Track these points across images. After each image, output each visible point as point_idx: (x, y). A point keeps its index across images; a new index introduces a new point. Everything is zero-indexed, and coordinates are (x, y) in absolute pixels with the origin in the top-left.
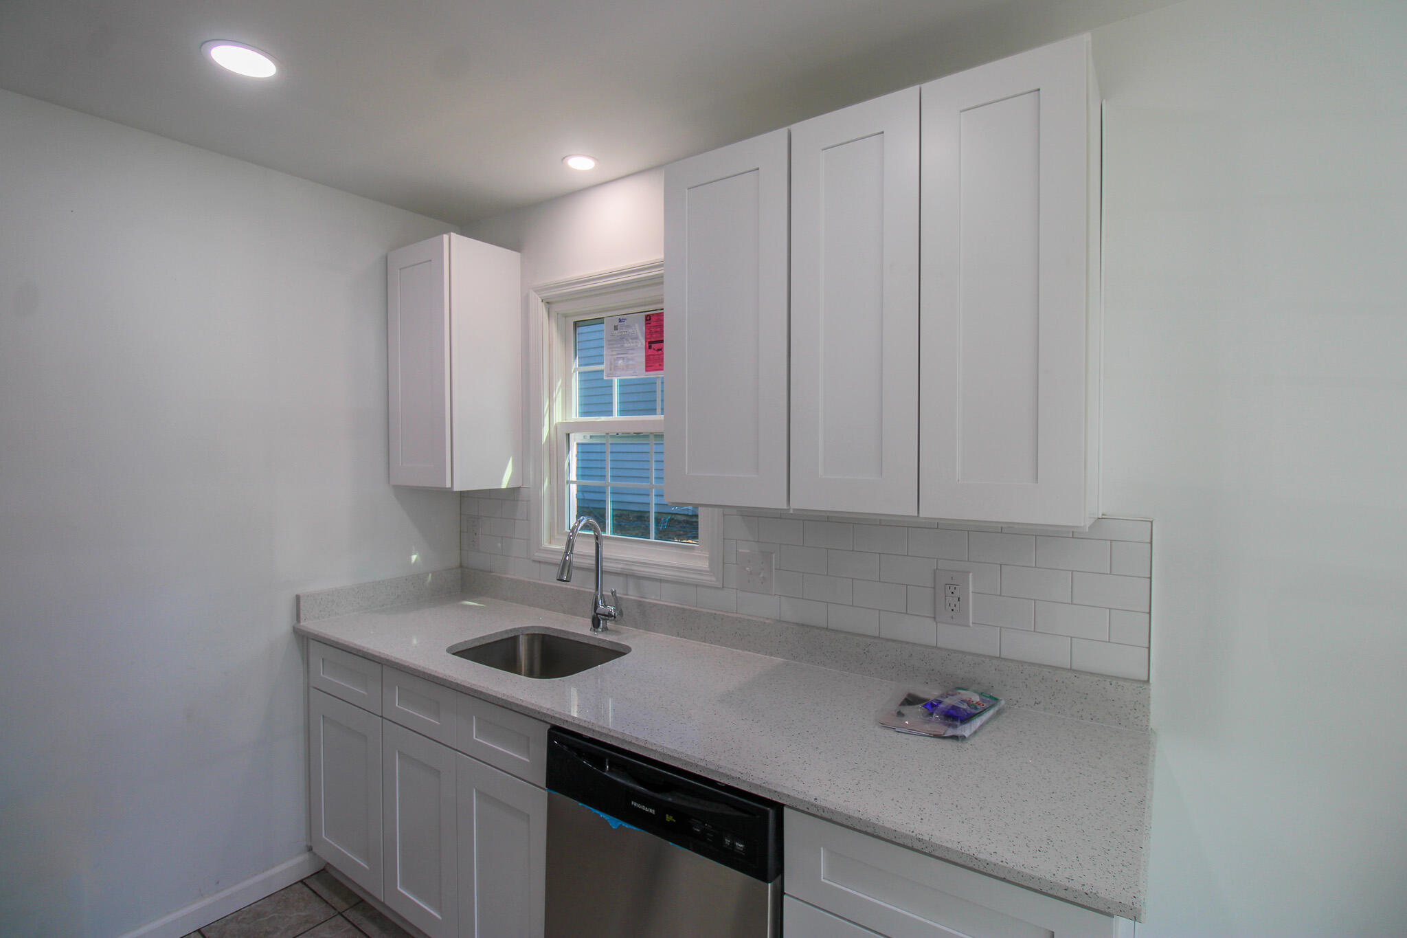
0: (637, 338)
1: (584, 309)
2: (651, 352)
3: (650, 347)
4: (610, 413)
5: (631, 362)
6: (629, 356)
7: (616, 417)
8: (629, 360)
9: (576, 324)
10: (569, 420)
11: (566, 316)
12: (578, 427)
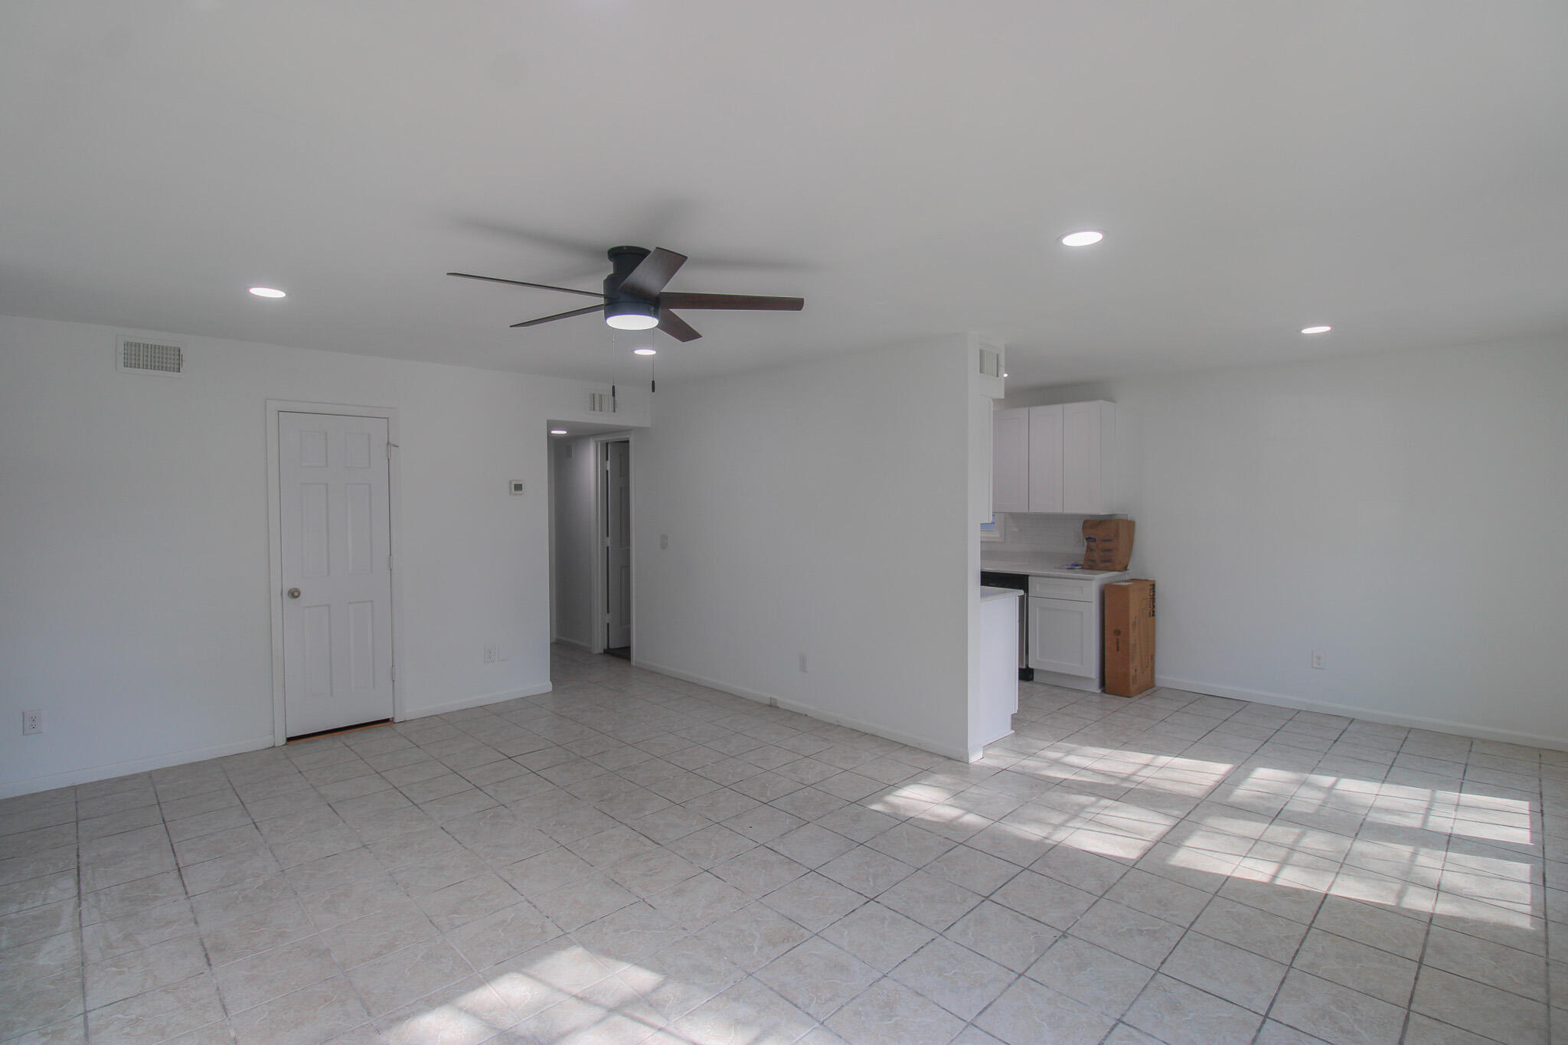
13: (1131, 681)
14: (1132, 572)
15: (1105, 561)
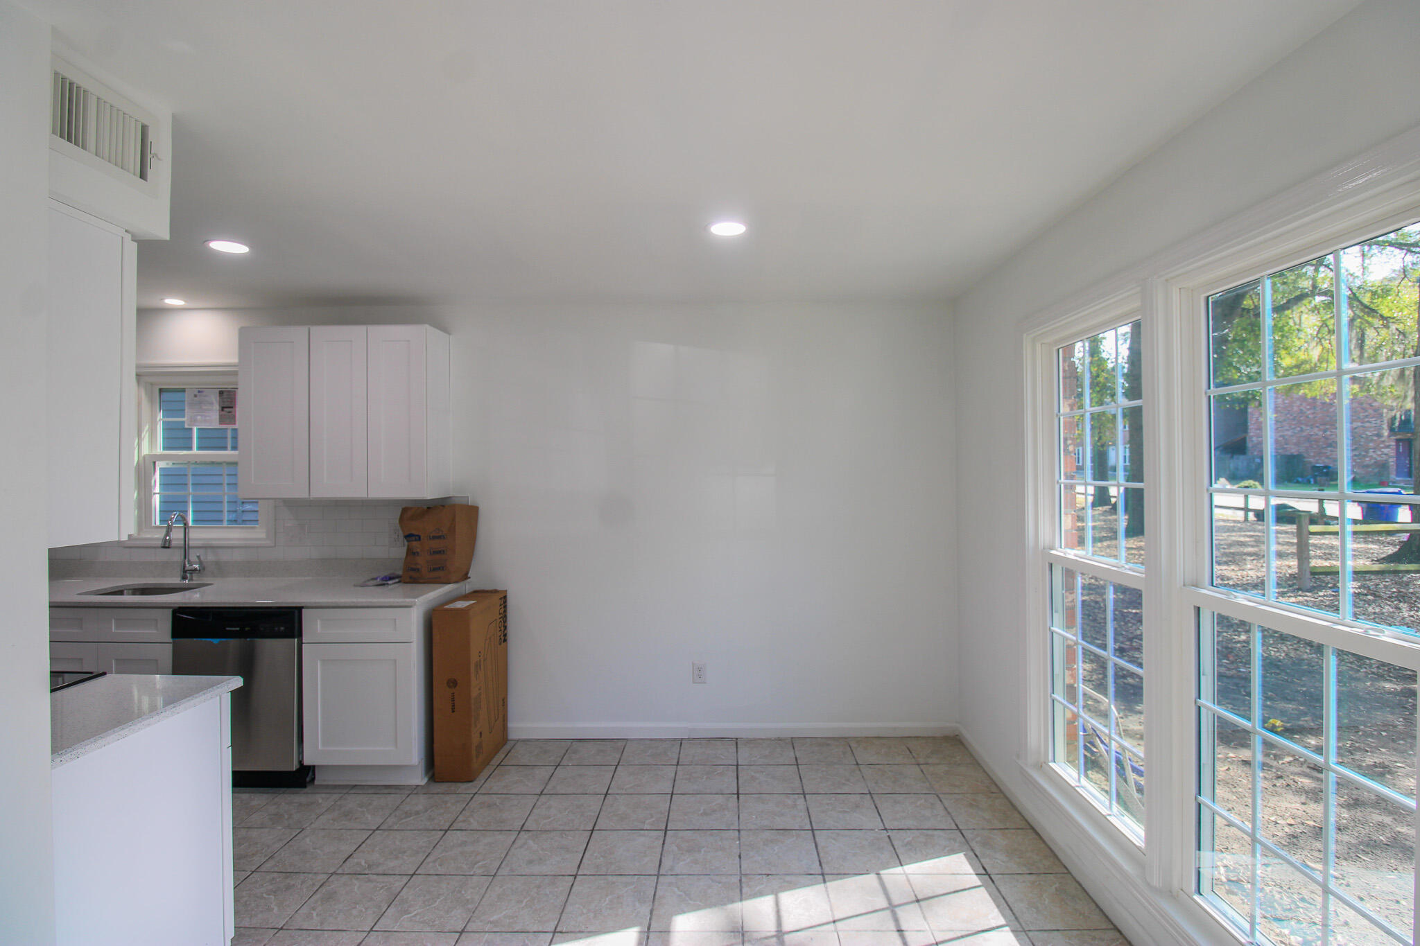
0: (212, 403)
1: (167, 383)
2: (223, 413)
3: (222, 410)
4: (190, 448)
5: (208, 418)
6: (207, 414)
7: (195, 451)
8: (206, 416)
9: (161, 391)
10: (154, 453)
11: (152, 384)
12: (162, 458)
13: (474, 752)
14: (475, 581)
15: (435, 569)
